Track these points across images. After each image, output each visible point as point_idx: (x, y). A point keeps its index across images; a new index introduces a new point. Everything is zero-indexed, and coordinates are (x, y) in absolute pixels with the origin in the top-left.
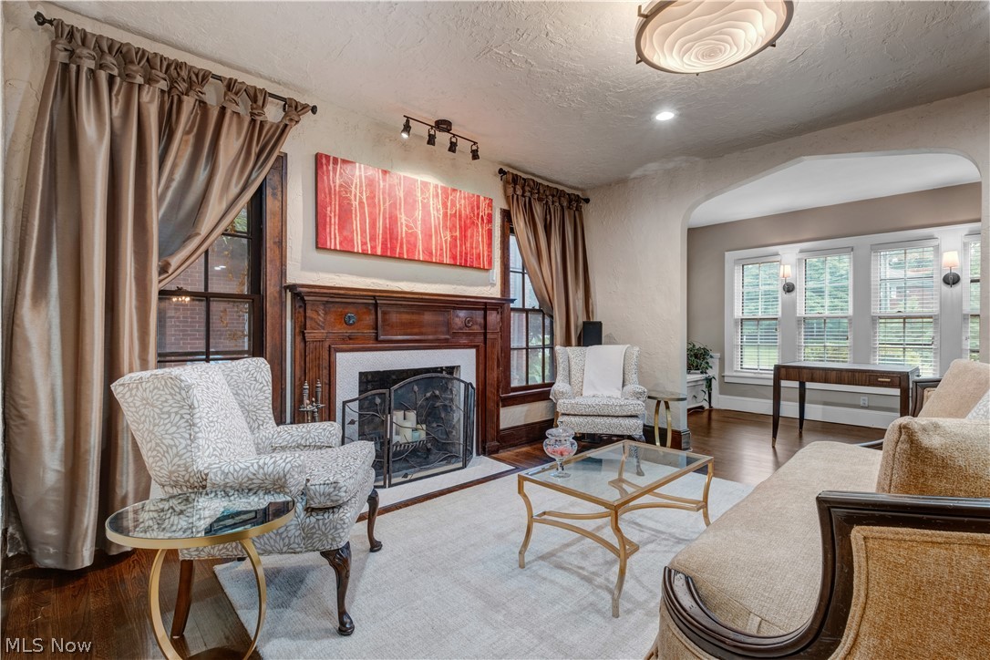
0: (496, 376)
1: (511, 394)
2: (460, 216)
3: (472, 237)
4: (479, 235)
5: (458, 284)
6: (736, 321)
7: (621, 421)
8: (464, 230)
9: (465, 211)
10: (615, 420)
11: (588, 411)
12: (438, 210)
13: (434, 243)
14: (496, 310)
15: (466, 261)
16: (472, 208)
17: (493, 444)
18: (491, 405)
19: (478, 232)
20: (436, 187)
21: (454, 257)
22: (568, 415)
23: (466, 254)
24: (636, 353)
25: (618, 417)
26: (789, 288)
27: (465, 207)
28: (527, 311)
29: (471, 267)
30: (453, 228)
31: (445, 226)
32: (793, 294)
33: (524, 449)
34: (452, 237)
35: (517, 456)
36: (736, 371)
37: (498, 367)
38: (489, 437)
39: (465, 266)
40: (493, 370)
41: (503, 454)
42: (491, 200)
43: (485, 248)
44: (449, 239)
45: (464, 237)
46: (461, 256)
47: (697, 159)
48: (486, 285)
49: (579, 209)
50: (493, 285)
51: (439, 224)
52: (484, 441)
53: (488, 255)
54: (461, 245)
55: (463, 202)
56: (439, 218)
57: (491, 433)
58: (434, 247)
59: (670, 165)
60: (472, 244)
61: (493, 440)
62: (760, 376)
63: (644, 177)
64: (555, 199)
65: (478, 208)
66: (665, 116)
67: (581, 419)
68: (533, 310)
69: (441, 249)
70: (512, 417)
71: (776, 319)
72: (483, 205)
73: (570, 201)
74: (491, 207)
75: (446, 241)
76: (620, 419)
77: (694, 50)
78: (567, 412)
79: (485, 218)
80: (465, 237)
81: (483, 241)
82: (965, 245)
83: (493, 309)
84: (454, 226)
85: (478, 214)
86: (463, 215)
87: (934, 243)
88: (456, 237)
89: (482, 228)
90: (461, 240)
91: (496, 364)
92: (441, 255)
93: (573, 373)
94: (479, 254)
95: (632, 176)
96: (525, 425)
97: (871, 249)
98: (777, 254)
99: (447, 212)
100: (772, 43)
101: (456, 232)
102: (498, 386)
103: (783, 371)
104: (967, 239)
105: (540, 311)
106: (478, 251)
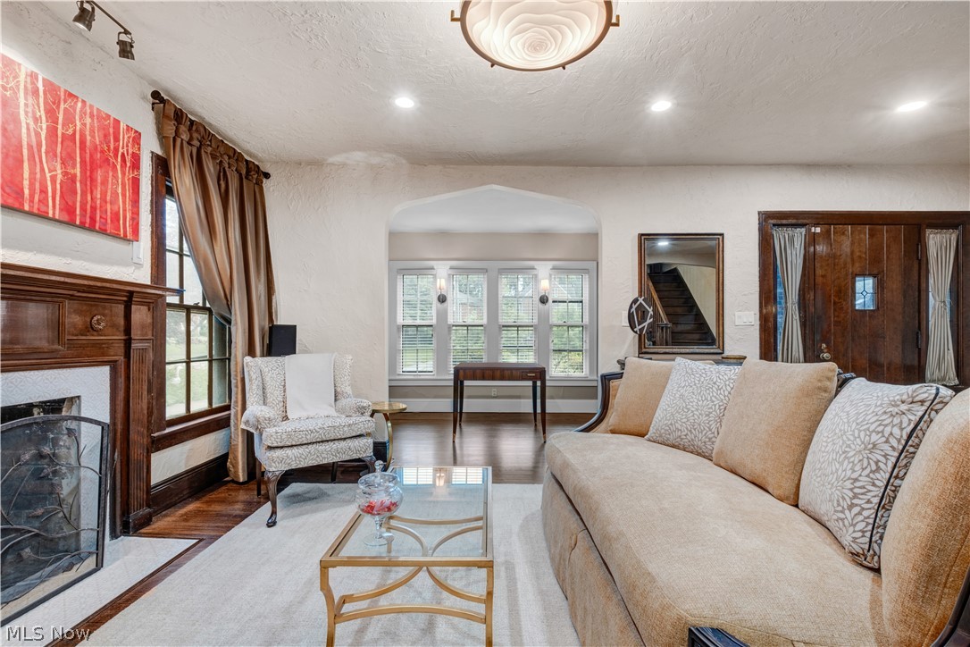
0: (145, 407)
1: (168, 430)
2: (83, 142)
3: (105, 182)
4: (117, 184)
5: (73, 258)
6: (398, 327)
7: (350, 443)
8: (90, 168)
9: (93, 137)
10: (343, 444)
11: (310, 438)
12: (36, 120)
13: (26, 175)
14: (148, 304)
15: (93, 220)
16: (106, 136)
17: (141, 512)
18: (136, 453)
19: (115, 177)
20: (33, 76)
21: (69, 209)
22: (282, 447)
23: (94, 209)
24: (349, 362)
25: (345, 439)
26: (442, 299)
27: (92, 131)
28: (189, 310)
29: (103, 232)
30: (67, 160)
31: (51, 152)
32: (445, 304)
33: (192, 507)
34: (65, 174)
35: (186, 520)
36: (399, 375)
37: (149, 391)
38: (133, 502)
39: (91, 228)
40: (140, 397)
41: (159, 524)
42: (138, 135)
43: (128, 207)
44: (59, 177)
45: (89, 179)
46: (83, 209)
47: (404, 161)
48: (126, 265)
49: (259, 183)
50: (139, 265)
51: (39, 145)
52: (126, 511)
53: (132, 219)
54: (84, 193)
55: (88, 120)
56: (38, 135)
57: (137, 494)
58: (26, 183)
59: (375, 160)
60: (104, 194)
61: (141, 506)
62: (419, 377)
63: (344, 165)
64: (232, 161)
65: (117, 139)
66: (405, 102)
67: (301, 450)
68: (196, 307)
69: (44, 191)
70: (168, 464)
71: (431, 326)
72: (124, 138)
73: (248, 171)
74: (139, 144)
75: (53, 179)
76: (348, 441)
77: (528, 34)
78: (280, 445)
79: (128, 159)
80: (93, 180)
81: (124, 195)
82: (550, 275)
83: (141, 303)
84: (71, 157)
85: (116, 150)
86: (88, 143)
87: (535, 272)
88: (75, 176)
89: (123, 174)
90: (83, 183)
91: (145, 387)
92: (43, 201)
93: (268, 391)
94: (117, 214)
95: (331, 160)
96: (187, 472)
97: (499, 272)
98: (433, 268)
99: (56, 129)
100: (563, 66)
101: (74, 166)
102: (149, 422)
103: (461, 373)
104: (552, 272)
105: (203, 309)
106: (116, 208)
